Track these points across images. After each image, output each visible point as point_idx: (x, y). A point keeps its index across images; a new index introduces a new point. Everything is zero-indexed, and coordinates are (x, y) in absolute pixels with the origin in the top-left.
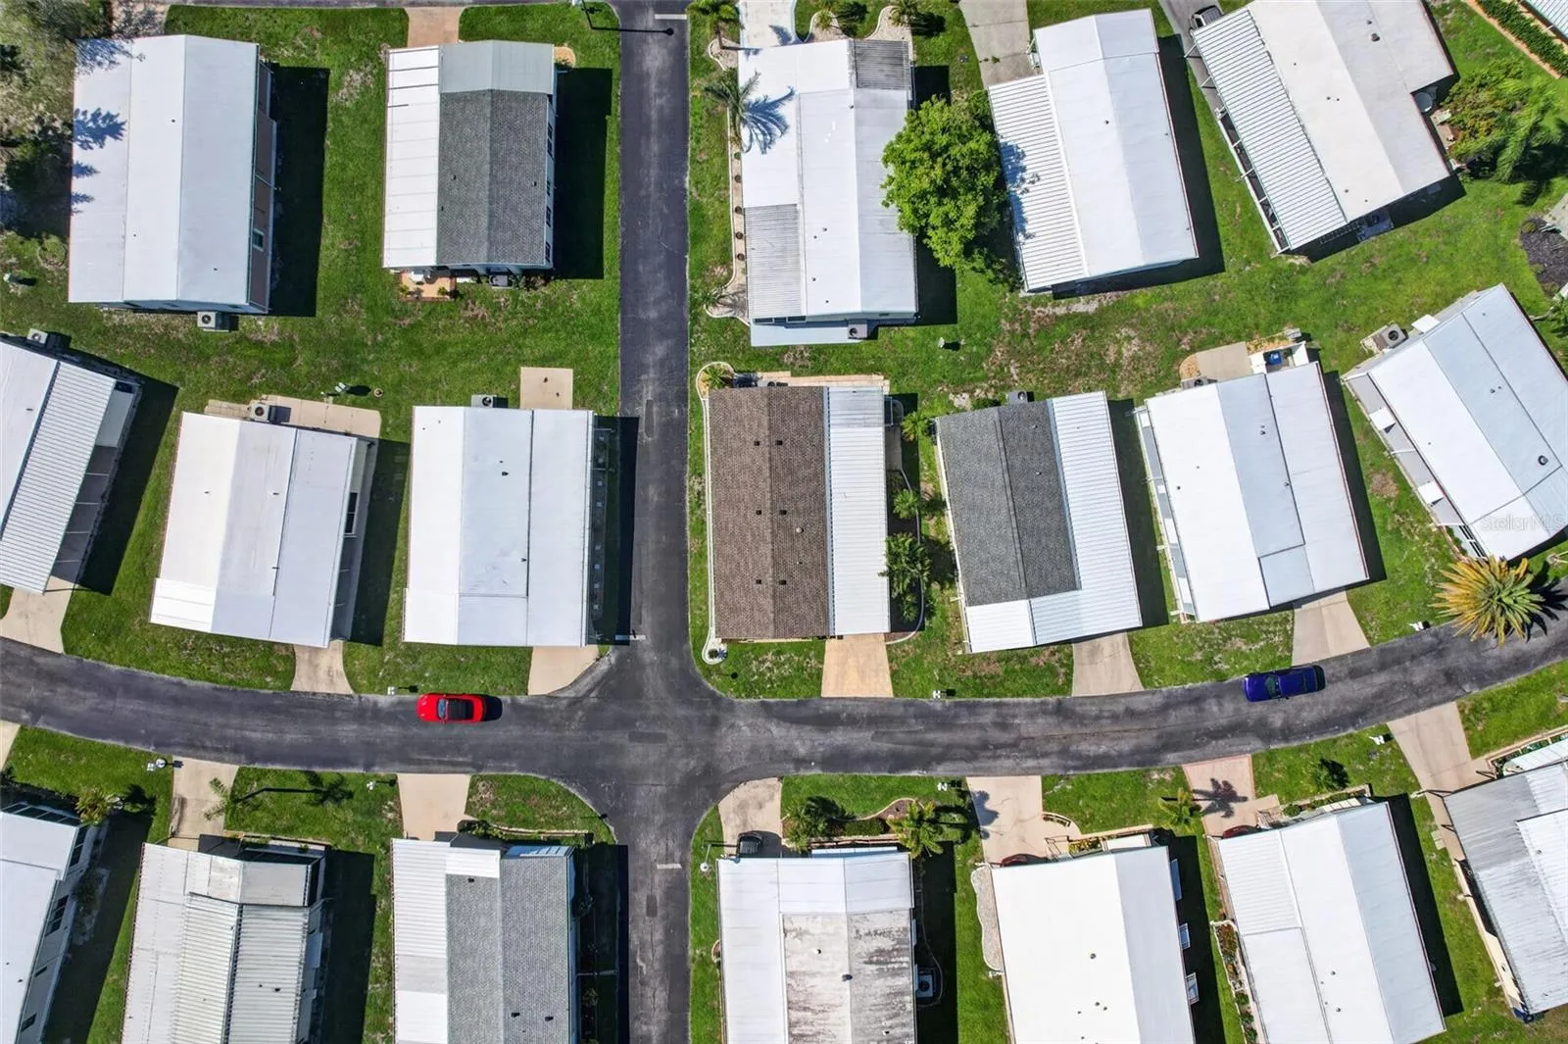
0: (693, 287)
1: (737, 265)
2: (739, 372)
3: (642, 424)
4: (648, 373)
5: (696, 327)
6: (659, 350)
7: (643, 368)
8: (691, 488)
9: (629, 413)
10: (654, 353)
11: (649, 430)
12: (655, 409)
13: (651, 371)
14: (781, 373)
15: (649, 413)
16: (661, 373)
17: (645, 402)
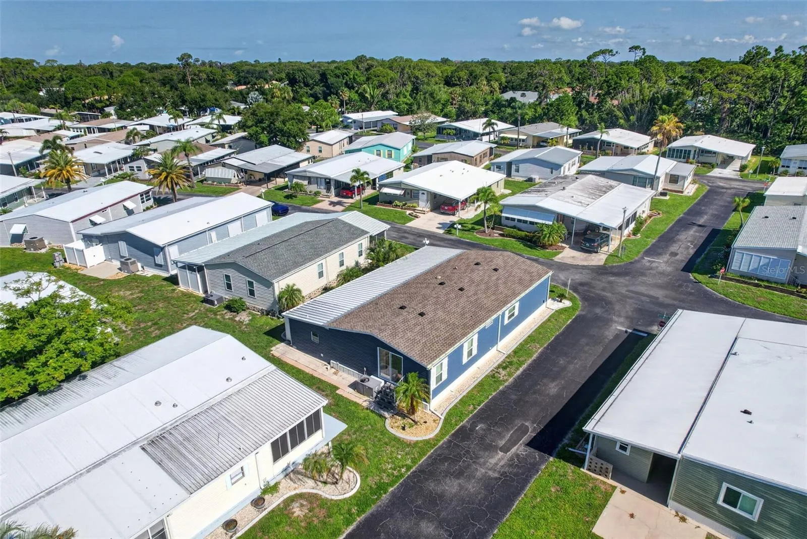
0: (348, 523)
1: (273, 502)
2: (381, 416)
3: (526, 438)
4: (484, 475)
5: (386, 480)
6: (451, 487)
7: (488, 484)
8: (510, 375)
9: (537, 454)
10: (461, 487)
11: (523, 430)
12: (502, 443)
13: (478, 474)
14: (345, 395)
15: (513, 442)
16: (469, 466)
17: (509, 454)
